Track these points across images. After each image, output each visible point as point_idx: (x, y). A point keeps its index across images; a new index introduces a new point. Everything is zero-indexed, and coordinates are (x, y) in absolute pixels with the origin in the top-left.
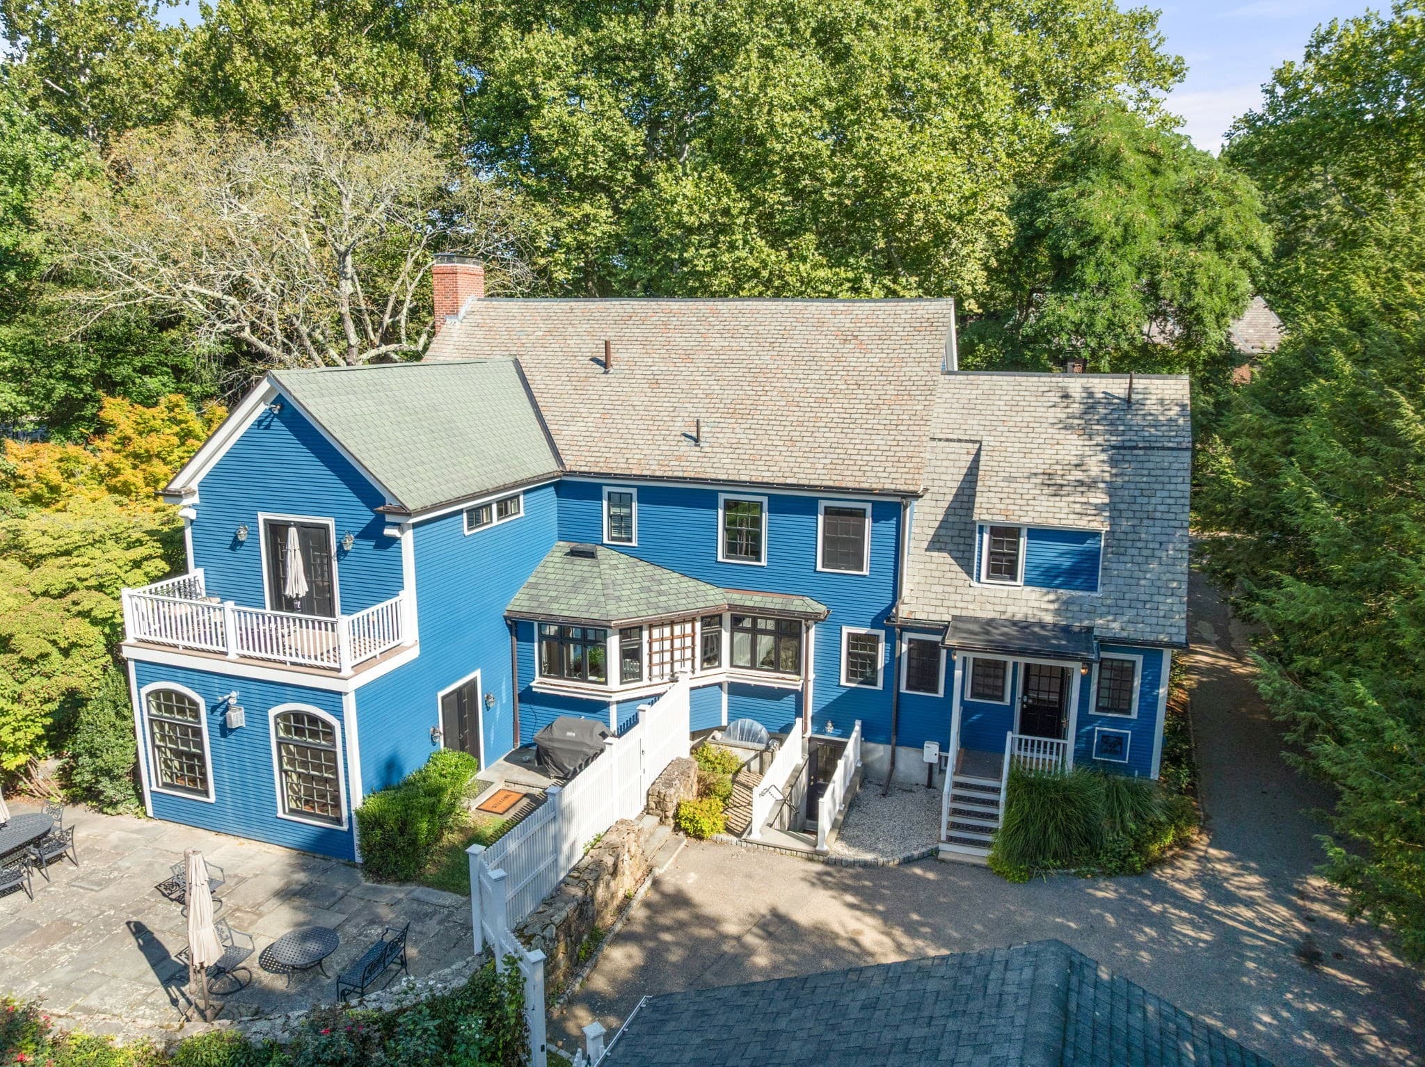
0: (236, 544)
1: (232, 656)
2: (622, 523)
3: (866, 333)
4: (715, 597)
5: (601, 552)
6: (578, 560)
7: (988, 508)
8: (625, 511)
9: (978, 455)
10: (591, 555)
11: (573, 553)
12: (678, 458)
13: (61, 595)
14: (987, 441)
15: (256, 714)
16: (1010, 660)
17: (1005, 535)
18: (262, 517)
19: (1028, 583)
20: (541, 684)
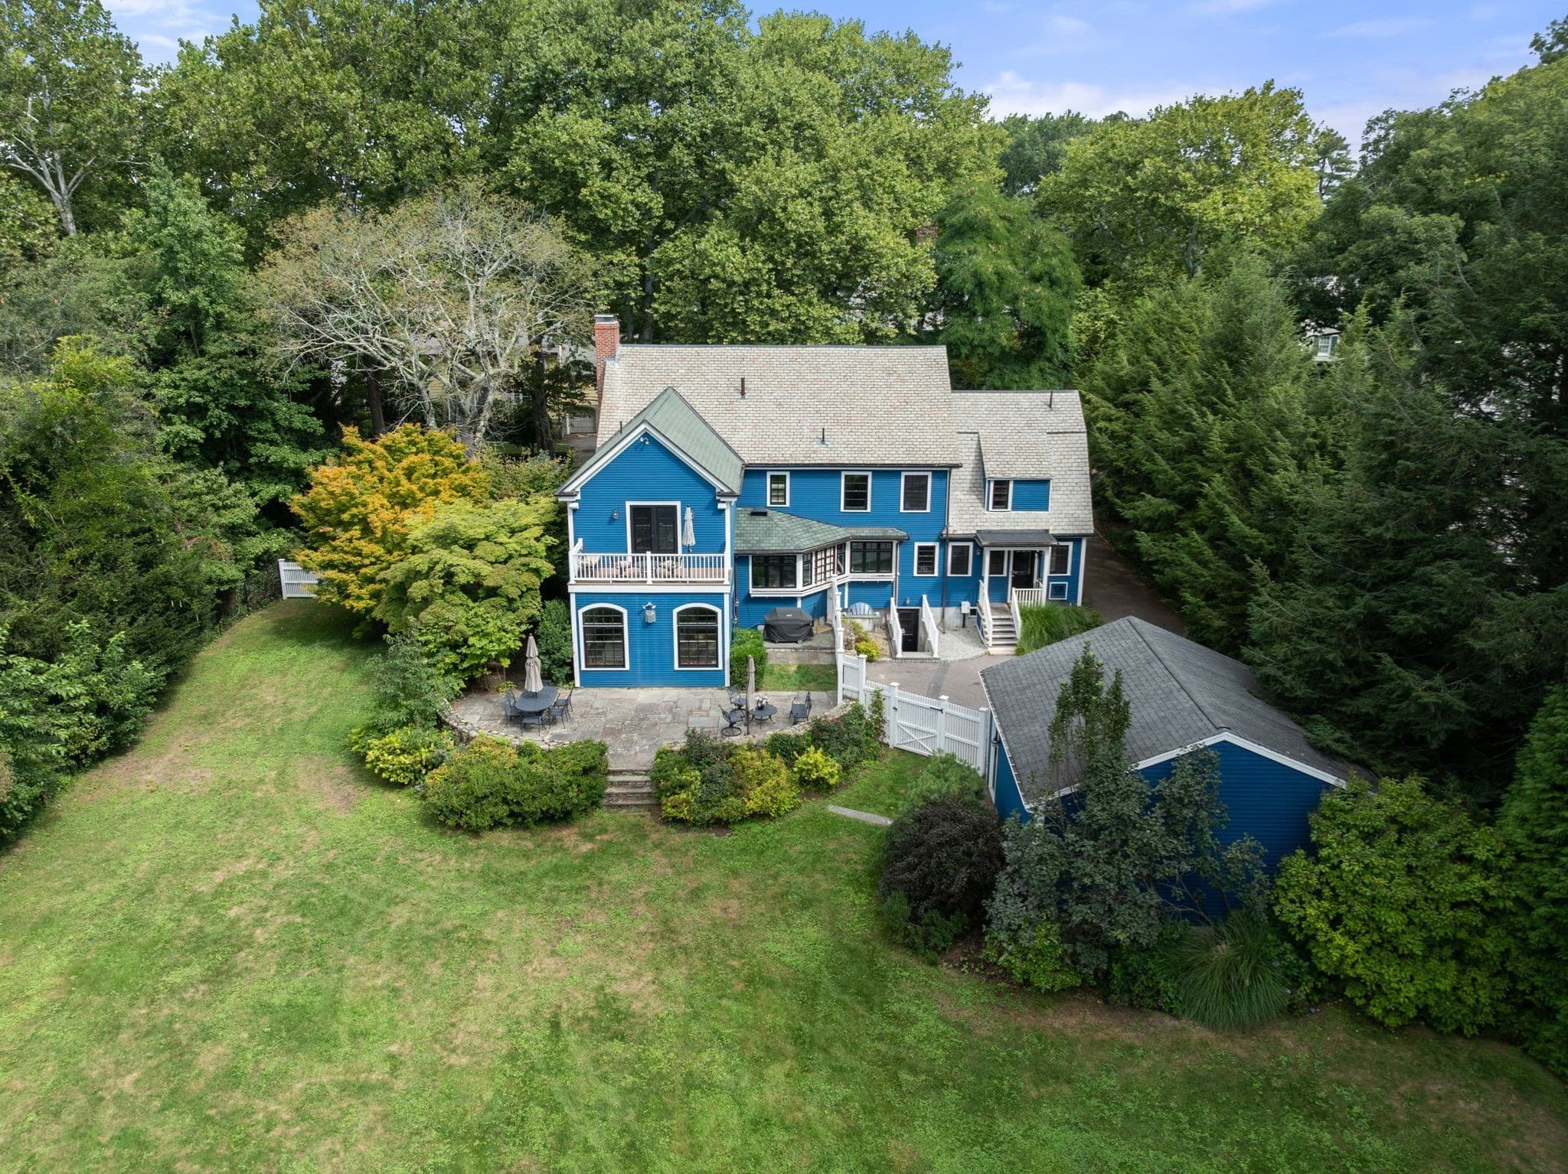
0: (612, 520)
1: (649, 582)
2: (779, 493)
3: (901, 369)
4: (840, 533)
5: (770, 512)
6: (758, 518)
7: (993, 471)
8: (781, 486)
9: (979, 444)
10: (765, 514)
11: (754, 514)
12: (815, 452)
13: (505, 562)
14: (981, 432)
15: (664, 613)
16: (1006, 549)
17: (1001, 485)
18: (628, 504)
19: (1014, 509)
20: (755, 592)
